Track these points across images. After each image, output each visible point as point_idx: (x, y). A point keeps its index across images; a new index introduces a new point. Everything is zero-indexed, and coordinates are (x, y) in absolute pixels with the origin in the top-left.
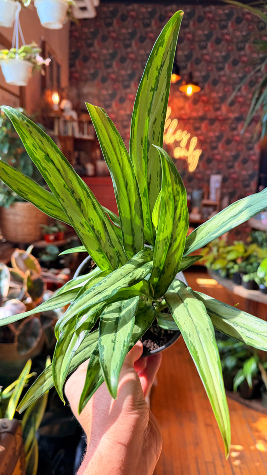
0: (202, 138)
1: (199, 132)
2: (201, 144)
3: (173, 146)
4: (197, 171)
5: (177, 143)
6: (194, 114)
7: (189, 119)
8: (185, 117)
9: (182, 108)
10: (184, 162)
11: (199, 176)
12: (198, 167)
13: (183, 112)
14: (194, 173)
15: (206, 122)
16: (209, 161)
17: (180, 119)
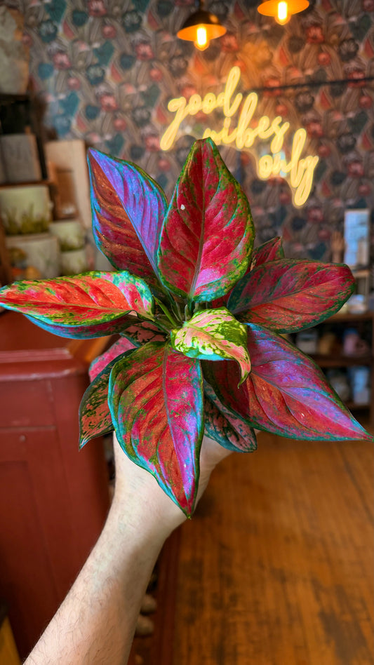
0: (317, 128)
1: (310, 115)
2: (317, 142)
3: (253, 153)
4: (312, 203)
5: (262, 145)
6: (296, 75)
7: (284, 87)
8: (275, 84)
9: (267, 63)
10: (281, 186)
11: (318, 214)
12: (312, 194)
13: (269, 72)
14: (306, 209)
15: (325, 89)
16: (337, 179)
17: (262, 90)
